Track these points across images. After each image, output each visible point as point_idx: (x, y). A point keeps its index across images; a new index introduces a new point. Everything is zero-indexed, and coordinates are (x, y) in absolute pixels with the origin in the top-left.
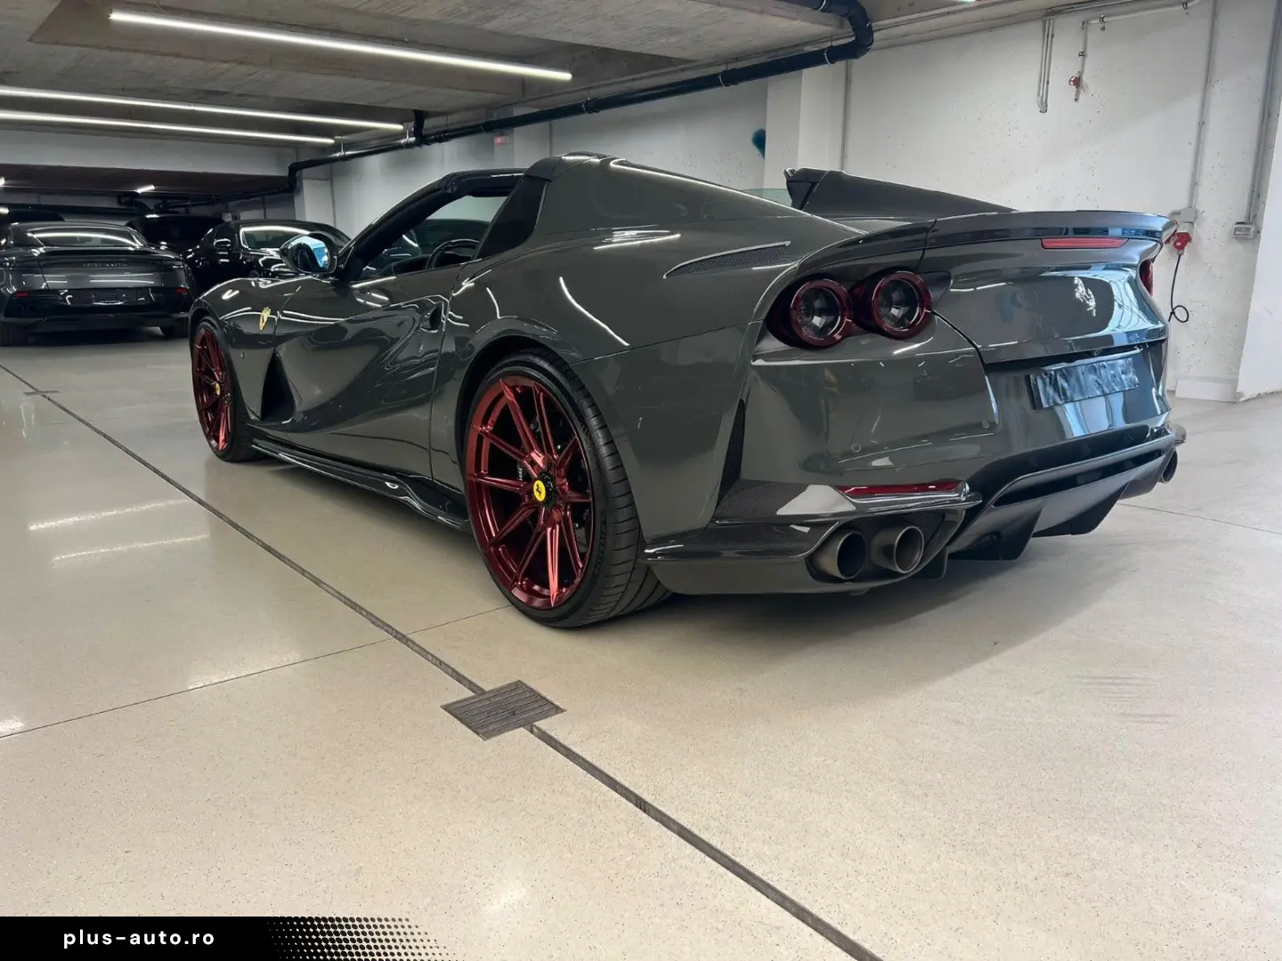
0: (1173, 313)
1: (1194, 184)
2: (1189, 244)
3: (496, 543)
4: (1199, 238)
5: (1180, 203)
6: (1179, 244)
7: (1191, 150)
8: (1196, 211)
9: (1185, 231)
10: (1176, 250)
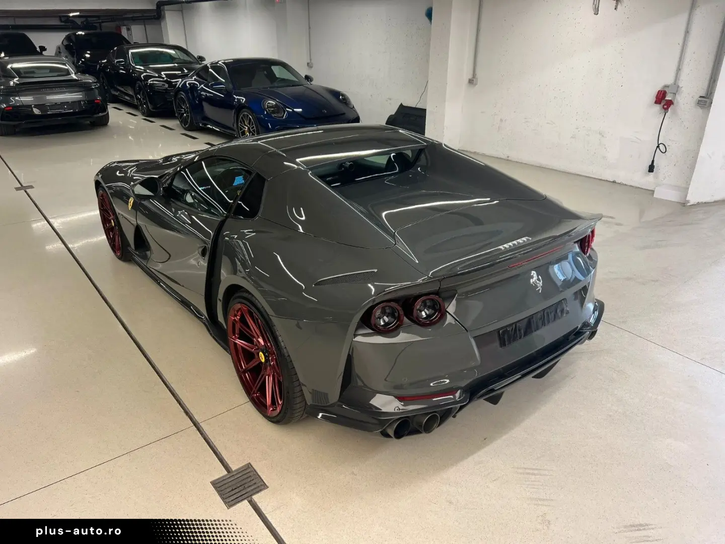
0: (658, 147)
1: (679, 70)
2: (672, 106)
3: (245, 372)
4: (678, 102)
5: (670, 80)
6: (666, 107)
7: (679, 48)
8: (678, 87)
9: (670, 99)
10: (664, 110)
